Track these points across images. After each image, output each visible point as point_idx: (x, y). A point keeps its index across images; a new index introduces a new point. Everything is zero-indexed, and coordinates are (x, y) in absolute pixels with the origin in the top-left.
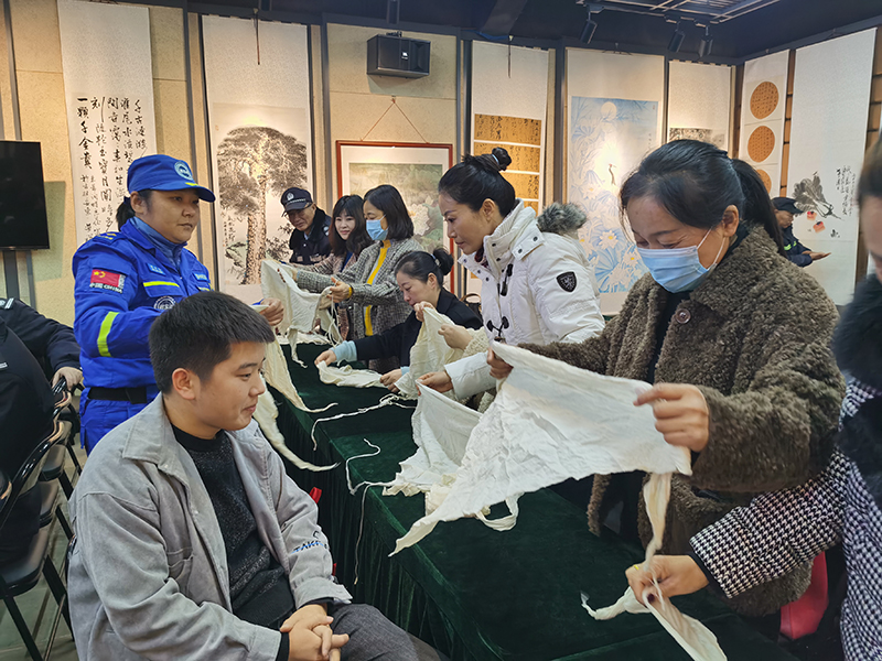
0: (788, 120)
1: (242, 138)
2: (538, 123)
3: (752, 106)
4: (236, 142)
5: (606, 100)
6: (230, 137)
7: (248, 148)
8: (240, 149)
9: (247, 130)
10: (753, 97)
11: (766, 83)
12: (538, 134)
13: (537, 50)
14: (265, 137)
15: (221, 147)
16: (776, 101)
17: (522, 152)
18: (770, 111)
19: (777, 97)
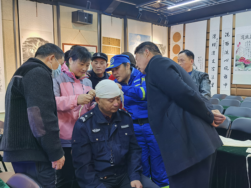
0: (184, 43)
1: (31, 41)
2: (119, 40)
3: (173, 39)
4: (29, 42)
5: (138, 35)
6: (27, 40)
7: (33, 44)
8: (30, 44)
9: (33, 38)
10: (174, 36)
11: (177, 33)
12: (120, 44)
13: (119, 19)
14: (39, 41)
15: (24, 43)
16: (180, 38)
17: (116, 49)
18: (179, 40)
19: (180, 36)
